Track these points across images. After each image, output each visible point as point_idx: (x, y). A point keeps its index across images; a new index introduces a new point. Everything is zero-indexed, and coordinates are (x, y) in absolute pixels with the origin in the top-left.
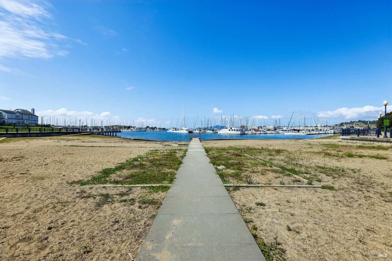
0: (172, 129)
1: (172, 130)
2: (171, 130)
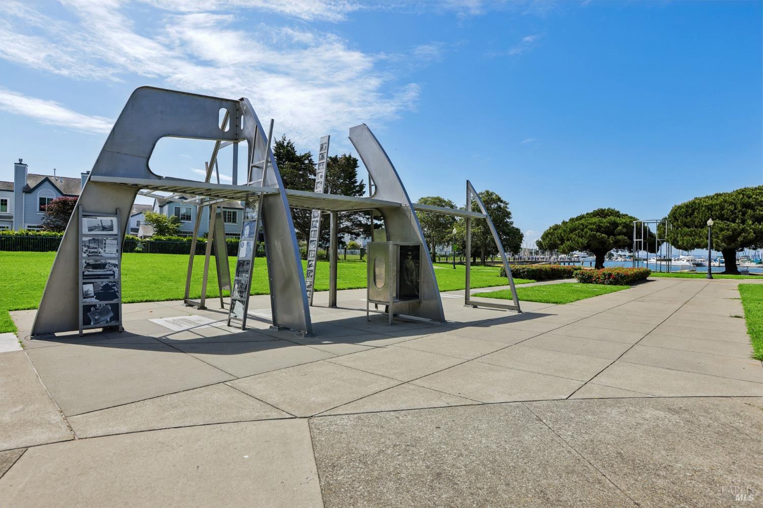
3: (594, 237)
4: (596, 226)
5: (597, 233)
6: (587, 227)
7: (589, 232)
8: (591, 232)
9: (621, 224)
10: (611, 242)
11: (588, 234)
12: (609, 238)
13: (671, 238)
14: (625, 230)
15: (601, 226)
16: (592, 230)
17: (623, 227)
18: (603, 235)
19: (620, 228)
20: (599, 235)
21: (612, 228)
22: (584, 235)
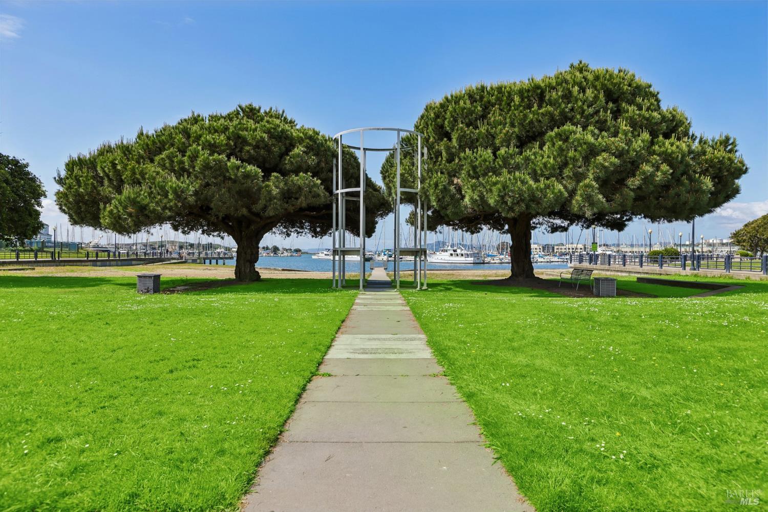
0: (325, 252)
1: (326, 255)
2: (323, 255)
3: (220, 170)
4: (229, 138)
5: (229, 157)
6: (198, 138)
7: (204, 155)
8: (211, 154)
9: (301, 141)
10: (275, 192)
11: (199, 163)
12: (266, 177)
13: (436, 185)
14: (312, 160)
15: (245, 141)
16: (213, 148)
17: (309, 149)
18: (250, 168)
19: (298, 150)
20: (238, 168)
21: (276, 149)
22: (187, 165)
